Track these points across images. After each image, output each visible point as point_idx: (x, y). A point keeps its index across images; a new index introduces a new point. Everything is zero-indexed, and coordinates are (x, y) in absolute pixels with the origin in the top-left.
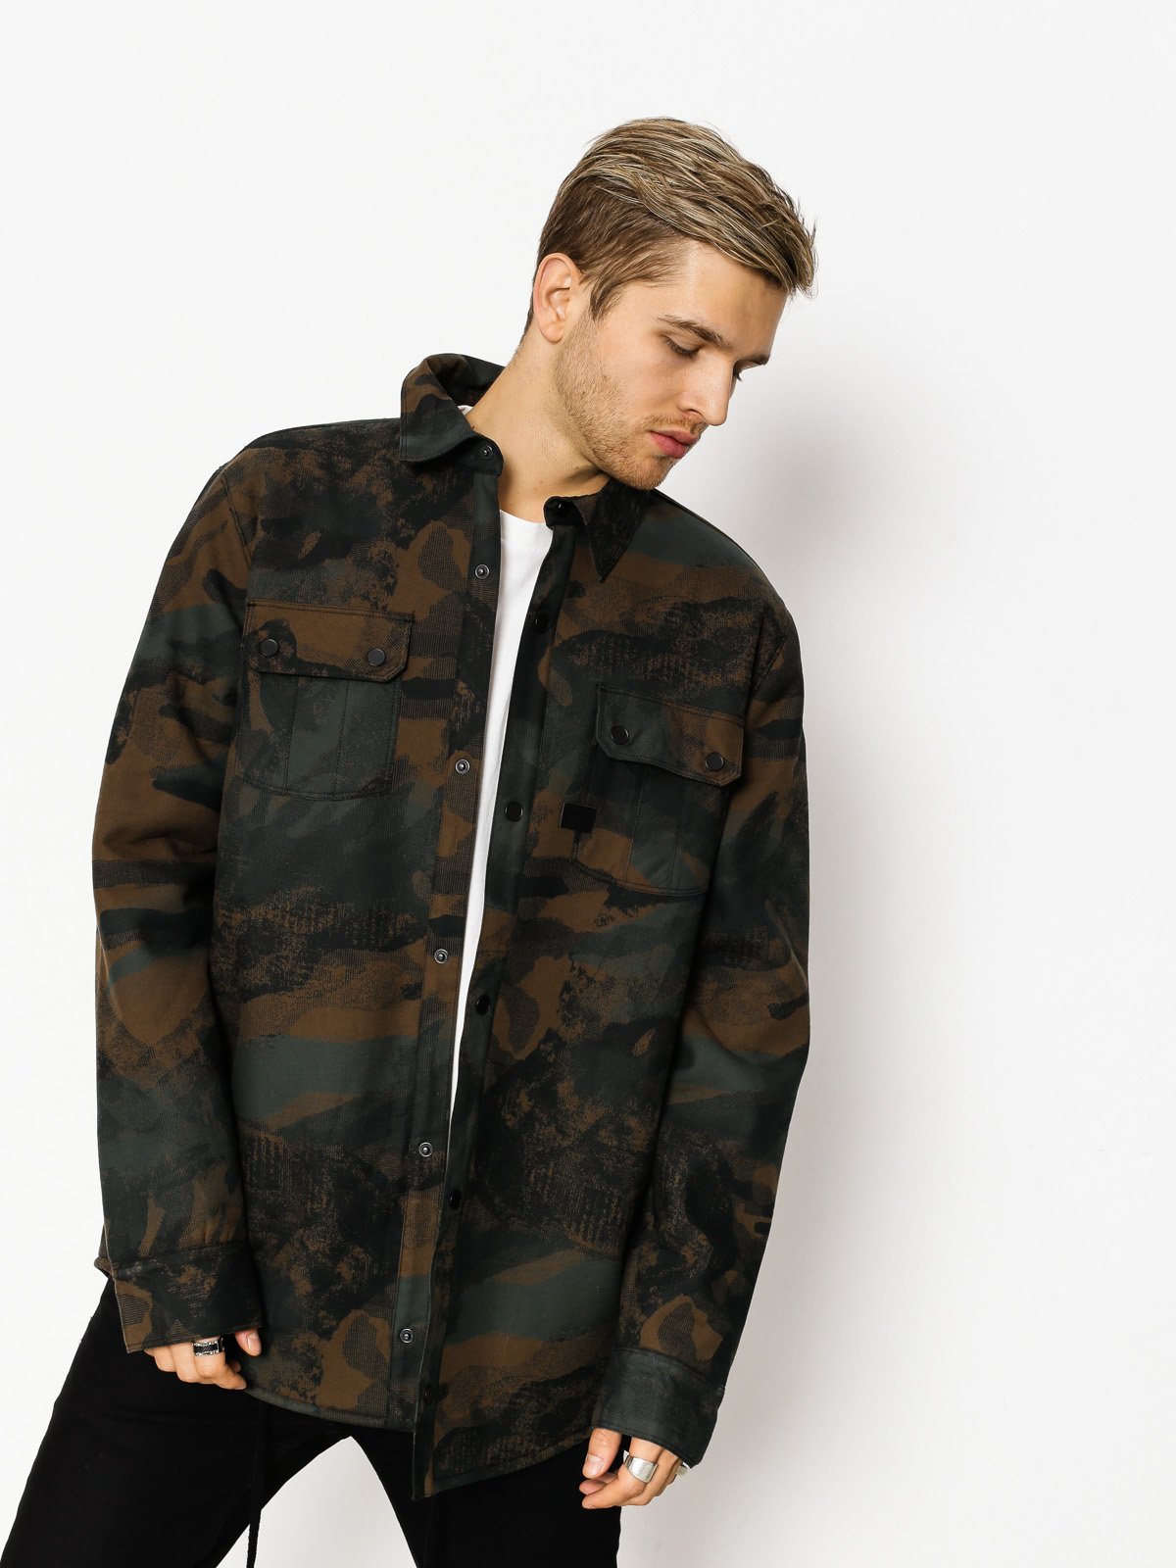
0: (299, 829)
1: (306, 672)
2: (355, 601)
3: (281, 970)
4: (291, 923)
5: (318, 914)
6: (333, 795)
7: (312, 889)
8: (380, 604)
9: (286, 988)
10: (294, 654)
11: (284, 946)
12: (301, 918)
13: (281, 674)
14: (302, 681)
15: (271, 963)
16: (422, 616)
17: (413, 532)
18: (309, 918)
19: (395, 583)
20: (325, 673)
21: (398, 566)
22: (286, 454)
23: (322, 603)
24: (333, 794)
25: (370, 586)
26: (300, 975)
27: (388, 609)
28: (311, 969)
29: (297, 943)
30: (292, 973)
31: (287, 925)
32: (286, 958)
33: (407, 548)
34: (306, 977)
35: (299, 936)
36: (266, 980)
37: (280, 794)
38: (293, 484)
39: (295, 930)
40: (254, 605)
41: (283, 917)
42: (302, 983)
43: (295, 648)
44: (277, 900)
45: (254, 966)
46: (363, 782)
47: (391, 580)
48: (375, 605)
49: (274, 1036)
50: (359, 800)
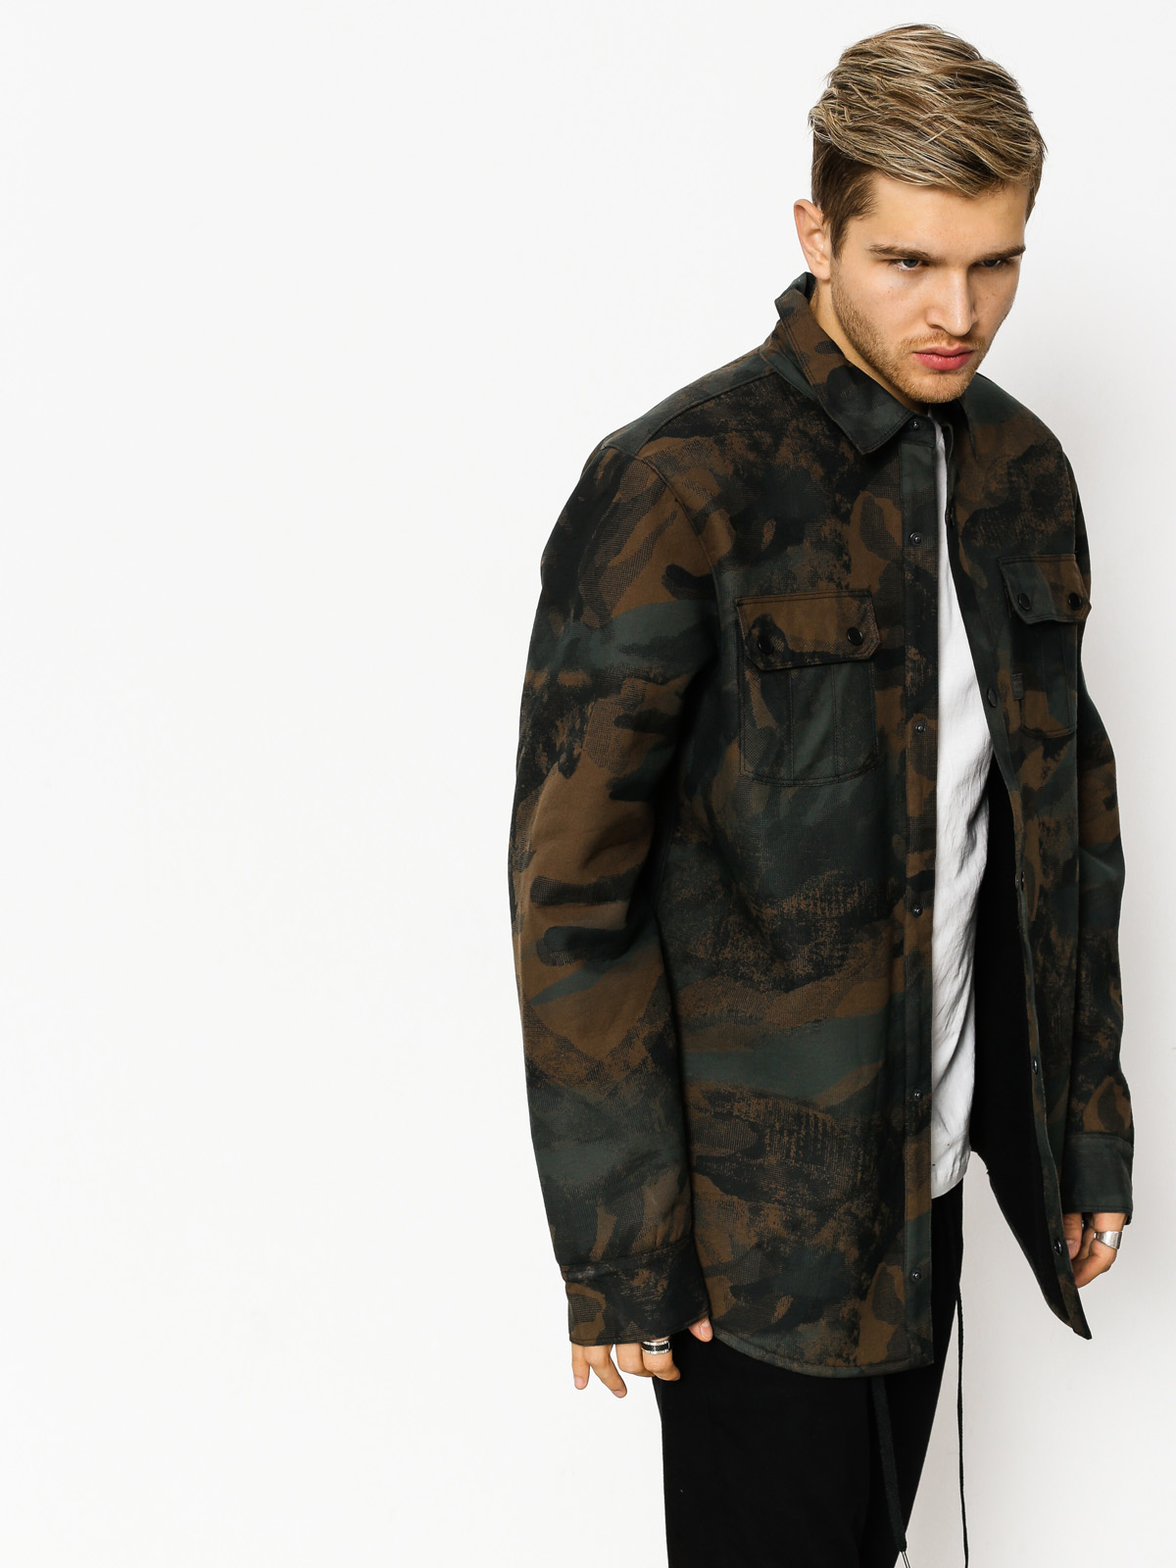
0: (812, 816)
1: (799, 661)
2: (823, 584)
3: (822, 956)
4: (823, 909)
5: (845, 896)
6: (838, 778)
7: (835, 872)
8: (843, 584)
9: (828, 974)
10: (786, 645)
11: (820, 933)
12: (830, 902)
13: (780, 670)
14: (794, 674)
15: (811, 952)
16: (876, 588)
17: (849, 506)
18: (838, 901)
19: (850, 560)
20: (817, 661)
21: (847, 542)
22: (716, 442)
23: (793, 591)
24: (838, 776)
25: (831, 567)
26: (838, 958)
27: (851, 587)
28: (846, 950)
29: (831, 928)
30: (831, 957)
31: (819, 912)
32: (824, 944)
33: (849, 522)
34: (843, 958)
35: (832, 920)
36: (809, 969)
37: (789, 786)
38: (736, 472)
39: (827, 914)
40: (743, 604)
41: (815, 905)
42: (841, 965)
43: (784, 640)
44: (807, 889)
45: (794, 957)
46: (861, 760)
47: (846, 558)
48: (839, 585)
49: (820, 1020)
50: (861, 778)
